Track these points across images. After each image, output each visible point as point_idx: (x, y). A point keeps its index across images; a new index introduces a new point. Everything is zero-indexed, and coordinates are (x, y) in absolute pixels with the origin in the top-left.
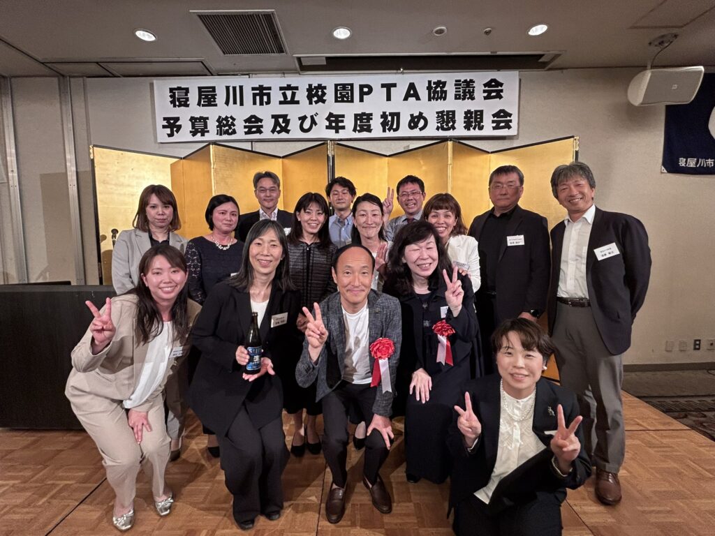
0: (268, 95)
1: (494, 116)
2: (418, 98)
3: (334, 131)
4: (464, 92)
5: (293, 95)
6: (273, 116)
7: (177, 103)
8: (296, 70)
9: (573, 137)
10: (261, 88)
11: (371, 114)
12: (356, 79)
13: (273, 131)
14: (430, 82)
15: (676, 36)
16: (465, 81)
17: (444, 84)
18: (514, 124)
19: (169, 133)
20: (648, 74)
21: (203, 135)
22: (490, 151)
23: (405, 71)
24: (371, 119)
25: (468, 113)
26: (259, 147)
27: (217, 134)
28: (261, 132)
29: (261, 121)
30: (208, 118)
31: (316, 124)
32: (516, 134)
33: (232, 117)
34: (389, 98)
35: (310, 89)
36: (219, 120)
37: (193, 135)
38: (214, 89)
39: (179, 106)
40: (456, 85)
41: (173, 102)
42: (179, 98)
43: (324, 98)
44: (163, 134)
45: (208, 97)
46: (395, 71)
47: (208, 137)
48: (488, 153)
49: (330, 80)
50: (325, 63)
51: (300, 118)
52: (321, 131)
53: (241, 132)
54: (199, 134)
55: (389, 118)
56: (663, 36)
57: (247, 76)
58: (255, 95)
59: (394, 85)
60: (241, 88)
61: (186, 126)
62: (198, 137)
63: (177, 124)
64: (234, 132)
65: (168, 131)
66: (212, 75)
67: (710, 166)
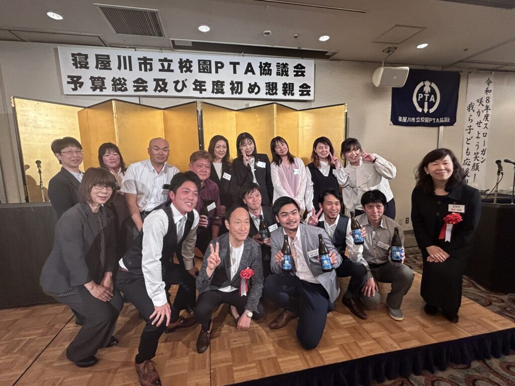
0: (151, 64)
1: (300, 87)
2: (254, 73)
3: (199, 92)
4: (282, 71)
5: (169, 65)
6: (155, 80)
7: (79, 66)
8: (170, 48)
9: (344, 104)
10: (145, 59)
11: (224, 82)
12: (213, 57)
13: (155, 90)
14: (261, 63)
15: (396, 48)
16: (283, 64)
17: (270, 65)
18: (312, 93)
19: (73, 87)
20: (382, 70)
21: (101, 90)
22: (298, 109)
23: (245, 54)
24: (224, 85)
25: (285, 84)
26: (145, 101)
27: (113, 90)
28: (146, 91)
29: (146, 82)
30: (104, 78)
31: (186, 87)
32: (313, 99)
33: (123, 79)
34: (235, 72)
35: (181, 62)
36: (114, 80)
37: (94, 90)
38: (108, 57)
39: (80, 68)
40: (277, 66)
41: (75, 64)
42: (80, 62)
43: (191, 69)
44: (68, 89)
45: (103, 62)
46: (239, 54)
47: (105, 92)
48: (297, 110)
49: (195, 57)
50: (191, 45)
51: (174, 82)
52: (190, 92)
53: (131, 90)
54: (98, 90)
55: (236, 85)
56: (389, 48)
57: (134, 49)
58: (140, 64)
59: (238, 63)
60: (130, 57)
61: (88, 84)
62: (98, 92)
63: (80, 81)
64: (126, 90)
65: (73, 86)
66: (106, 46)
67: (413, 122)
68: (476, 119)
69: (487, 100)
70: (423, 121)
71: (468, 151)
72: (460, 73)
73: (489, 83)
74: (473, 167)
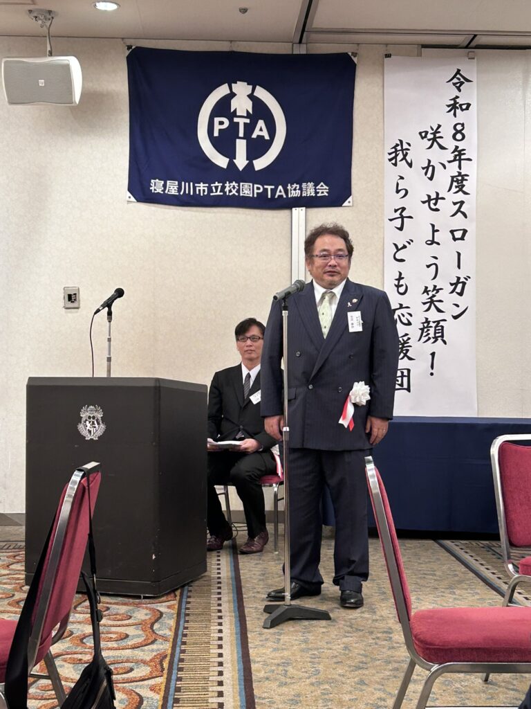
15: (50, 11)
67: (202, 195)
68: (420, 187)
69: (458, 132)
70: (234, 192)
71: (402, 282)
72: (352, 57)
73: (462, 83)
74: (422, 330)
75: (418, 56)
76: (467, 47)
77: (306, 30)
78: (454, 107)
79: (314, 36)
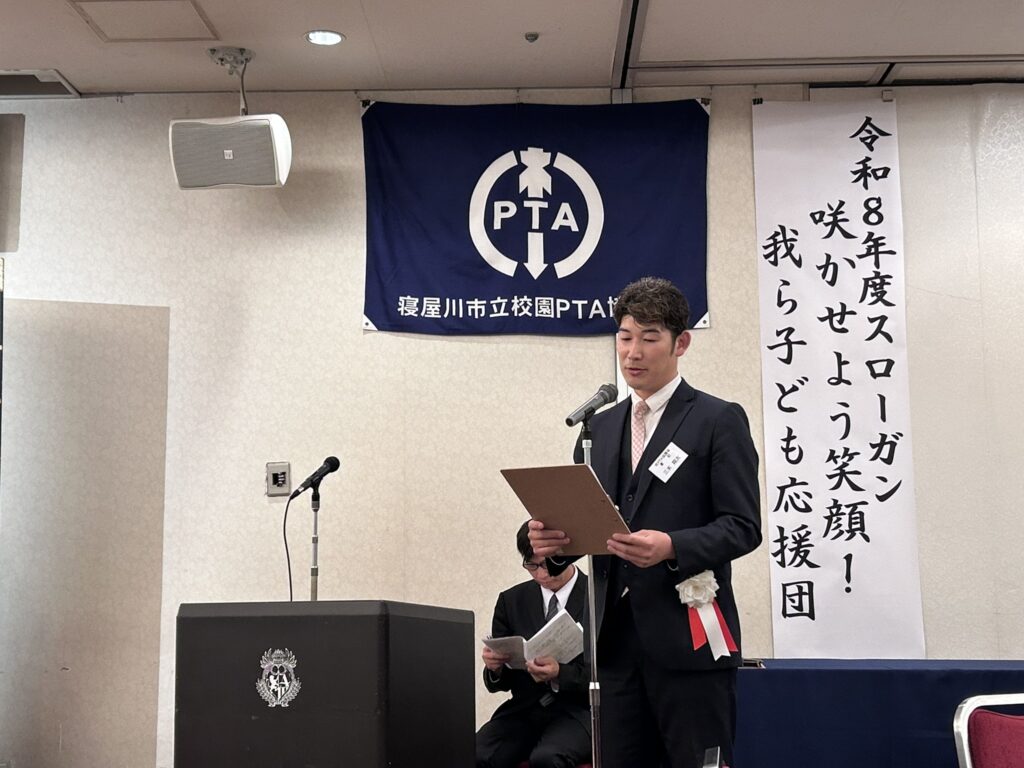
15: (241, 50)
67: (476, 317)
68: (815, 296)
69: (871, 211)
70: (526, 311)
71: (793, 444)
72: (703, 105)
73: (874, 138)
74: (829, 518)
75: (804, 100)
76: (880, 84)
77: (630, 65)
78: (864, 173)
79: (642, 76)
